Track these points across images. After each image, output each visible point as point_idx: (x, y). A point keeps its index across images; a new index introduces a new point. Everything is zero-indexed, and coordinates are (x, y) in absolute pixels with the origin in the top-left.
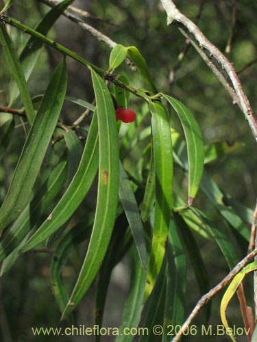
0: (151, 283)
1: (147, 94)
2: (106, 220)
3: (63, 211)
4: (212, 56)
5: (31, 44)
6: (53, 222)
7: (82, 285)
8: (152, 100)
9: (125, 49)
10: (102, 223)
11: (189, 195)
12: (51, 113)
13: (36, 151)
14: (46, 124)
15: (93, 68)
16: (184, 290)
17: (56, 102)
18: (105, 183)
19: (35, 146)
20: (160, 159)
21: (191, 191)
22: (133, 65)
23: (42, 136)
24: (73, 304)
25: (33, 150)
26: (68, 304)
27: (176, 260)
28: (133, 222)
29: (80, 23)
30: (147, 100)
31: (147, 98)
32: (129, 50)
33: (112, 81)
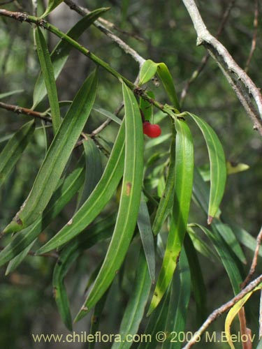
0: (159, 295)
1: (173, 111)
2: (126, 231)
3: (83, 218)
4: (240, 79)
5: (60, 50)
6: (73, 227)
7: (97, 292)
8: (178, 118)
9: (156, 65)
10: (121, 233)
11: (209, 214)
12: (78, 119)
13: (60, 156)
14: (72, 130)
15: (124, 81)
16: (187, 306)
17: (83, 111)
18: (128, 195)
19: (59, 151)
20: (181, 176)
21: (211, 210)
22: (157, 81)
23: (66, 142)
24: (86, 309)
25: (57, 155)
26: (82, 308)
27: (181, 275)
28: (144, 234)
29: (110, 35)
30: (173, 117)
31: (173, 116)
32: (158, 67)
33: (141, 95)
